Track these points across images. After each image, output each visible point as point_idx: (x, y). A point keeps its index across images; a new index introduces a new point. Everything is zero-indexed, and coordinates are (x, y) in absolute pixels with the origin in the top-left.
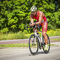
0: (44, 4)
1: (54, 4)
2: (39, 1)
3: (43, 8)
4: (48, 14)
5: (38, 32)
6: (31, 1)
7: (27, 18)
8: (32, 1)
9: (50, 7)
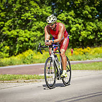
0: (32, 7)
1: (49, 7)
2: (23, 2)
3: (31, 13)
4: (40, 24)
5: (55, 54)
6: (10, 2)
7: (3, 31)
8: (12, 1)
9: (42, 12)
